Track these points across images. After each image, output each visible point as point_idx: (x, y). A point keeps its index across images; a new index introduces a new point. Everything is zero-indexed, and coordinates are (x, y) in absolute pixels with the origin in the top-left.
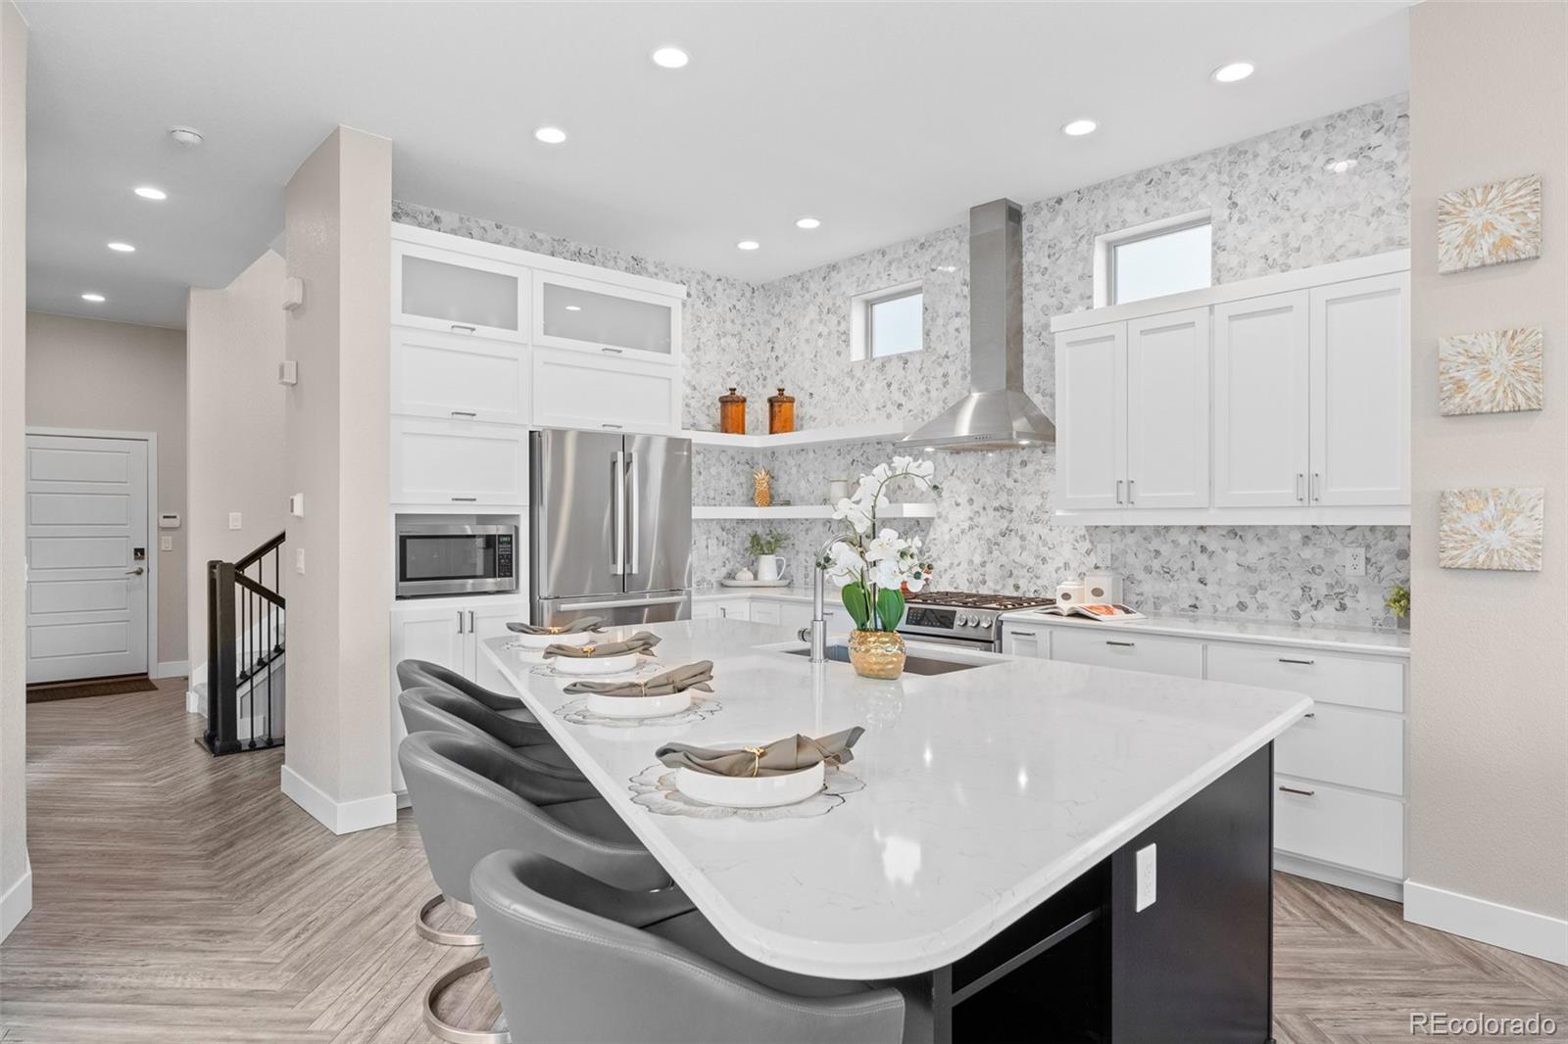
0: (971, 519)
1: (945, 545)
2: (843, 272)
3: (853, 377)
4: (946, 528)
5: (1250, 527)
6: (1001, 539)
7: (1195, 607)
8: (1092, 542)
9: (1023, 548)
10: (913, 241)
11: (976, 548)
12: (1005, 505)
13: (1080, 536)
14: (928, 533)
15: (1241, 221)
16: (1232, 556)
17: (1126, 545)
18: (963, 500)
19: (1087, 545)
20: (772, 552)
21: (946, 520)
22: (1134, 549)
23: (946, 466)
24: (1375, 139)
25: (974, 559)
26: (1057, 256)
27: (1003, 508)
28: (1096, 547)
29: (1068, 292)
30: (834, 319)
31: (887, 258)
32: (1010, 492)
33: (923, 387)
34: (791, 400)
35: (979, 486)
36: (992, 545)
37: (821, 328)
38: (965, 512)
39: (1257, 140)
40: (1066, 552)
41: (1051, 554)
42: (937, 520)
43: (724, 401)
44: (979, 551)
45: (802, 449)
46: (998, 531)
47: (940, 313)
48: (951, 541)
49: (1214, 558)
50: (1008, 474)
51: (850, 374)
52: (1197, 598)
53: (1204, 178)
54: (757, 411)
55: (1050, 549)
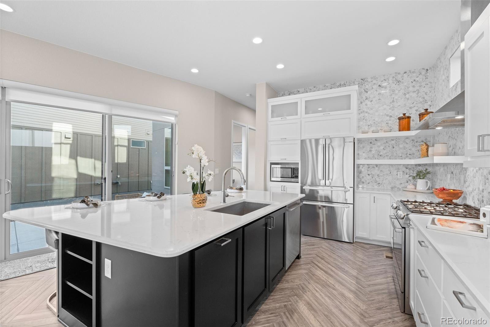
14: (467, 172)
20: (423, 178)
30: (446, 72)
37: (443, 77)
43: (399, 119)
44: (482, 182)
45: (439, 133)
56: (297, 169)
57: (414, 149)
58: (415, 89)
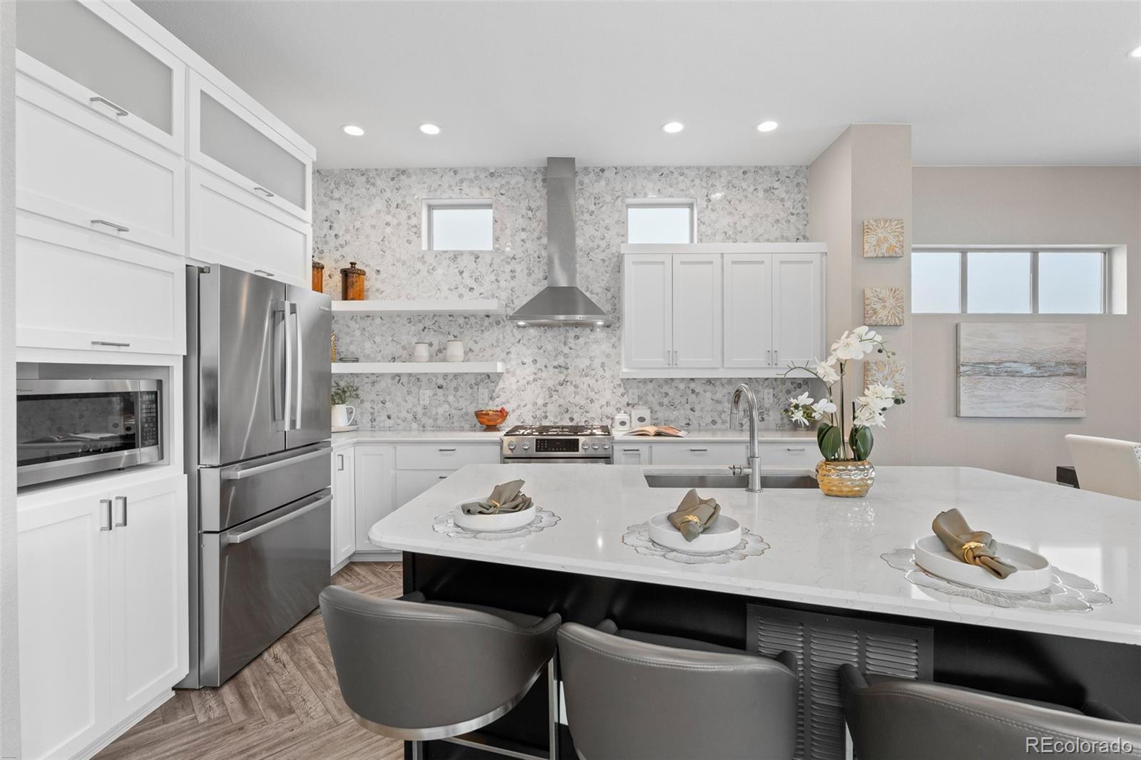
0: (535, 374)
1: (513, 393)
2: (414, 178)
3: (424, 263)
4: (513, 380)
5: (718, 379)
6: (559, 388)
7: (689, 424)
8: (625, 388)
9: (576, 393)
10: (485, 169)
11: (538, 395)
12: (563, 365)
13: (617, 385)
14: (497, 384)
15: (713, 210)
16: (708, 395)
17: (647, 390)
18: (528, 360)
19: (622, 390)
20: (343, 402)
21: (514, 374)
22: (653, 392)
23: (514, 336)
24: (776, 185)
25: (537, 401)
26: (600, 205)
27: (560, 366)
28: (628, 391)
29: (608, 230)
30: (404, 214)
31: (458, 177)
32: (566, 356)
33: (493, 278)
34: (363, 273)
35: (541, 351)
36: (552, 391)
37: (389, 218)
38: (530, 369)
39: (722, 168)
40: (608, 395)
41: (596, 396)
42: (505, 375)
44: (542, 395)
45: (368, 316)
46: (557, 382)
47: (508, 225)
48: (518, 390)
49: (699, 396)
50: (565, 344)
51: (422, 259)
52: (690, 419)
53: (693, 181)
55: (596, 393)
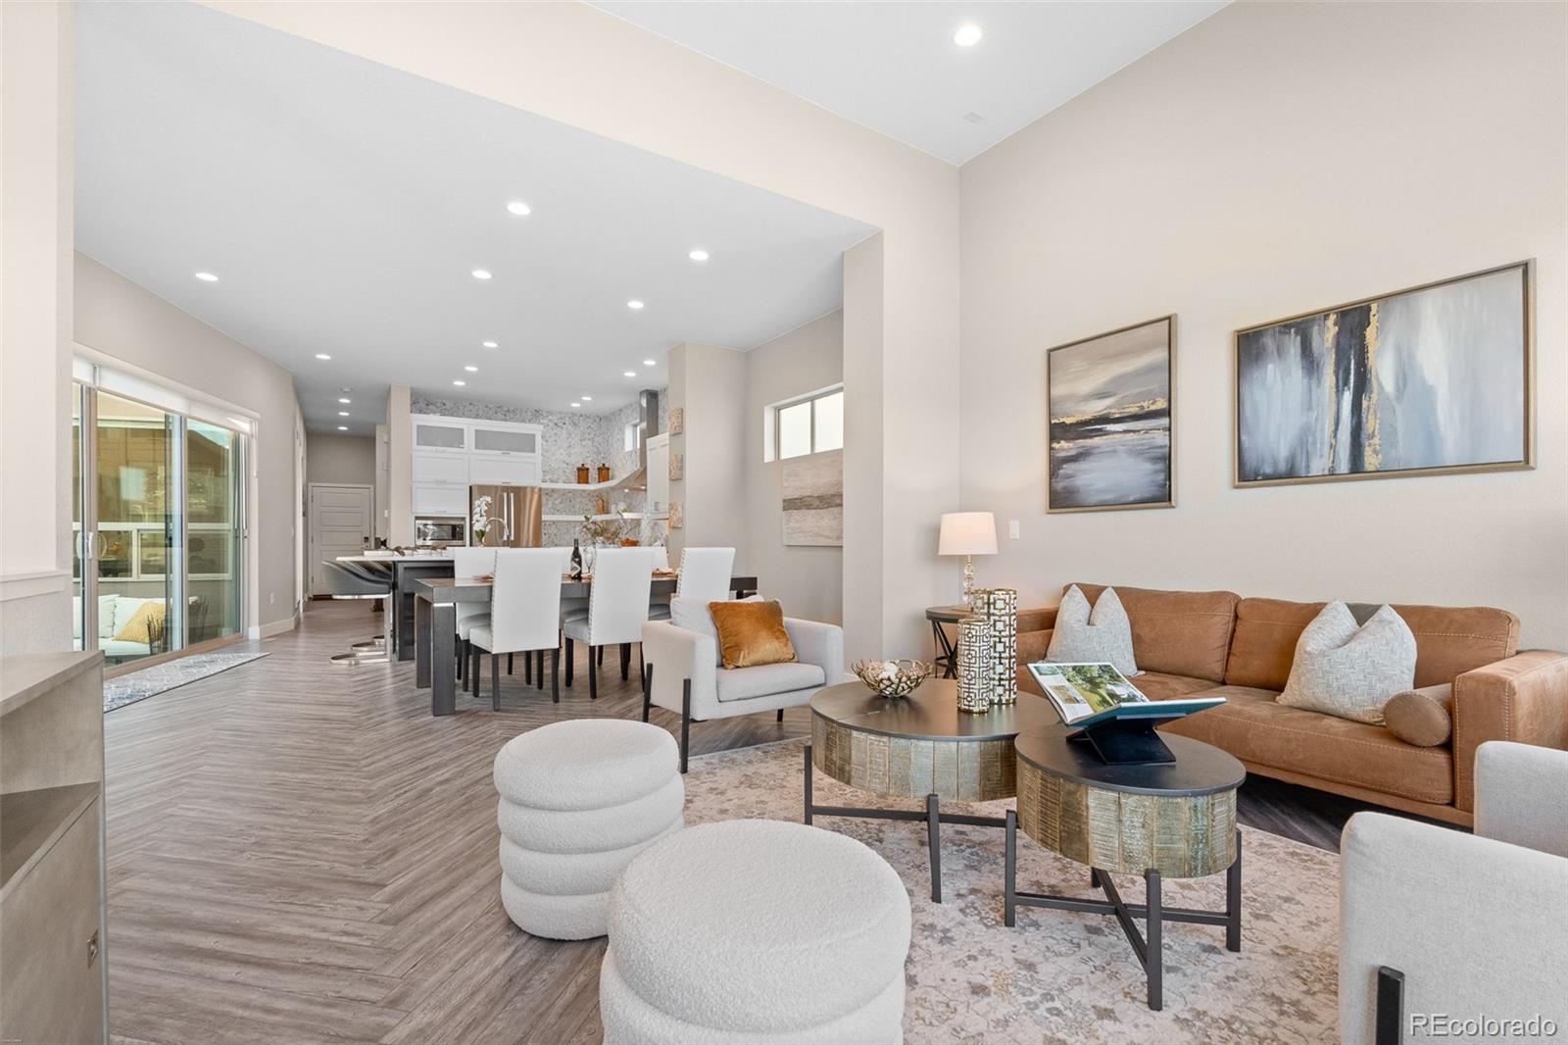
30: (621, 433)
31: (632, 408)
34: (608, 469)
37: (618, 437)
43: (579, 469)
45: (611, 488)
54: (593, 474)
56: (462, 527)
57: (590, 504)
58: (590, 437)
